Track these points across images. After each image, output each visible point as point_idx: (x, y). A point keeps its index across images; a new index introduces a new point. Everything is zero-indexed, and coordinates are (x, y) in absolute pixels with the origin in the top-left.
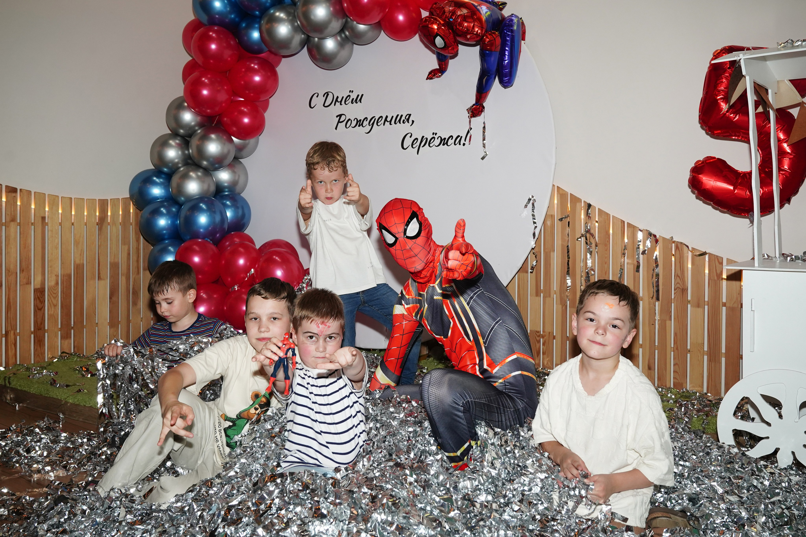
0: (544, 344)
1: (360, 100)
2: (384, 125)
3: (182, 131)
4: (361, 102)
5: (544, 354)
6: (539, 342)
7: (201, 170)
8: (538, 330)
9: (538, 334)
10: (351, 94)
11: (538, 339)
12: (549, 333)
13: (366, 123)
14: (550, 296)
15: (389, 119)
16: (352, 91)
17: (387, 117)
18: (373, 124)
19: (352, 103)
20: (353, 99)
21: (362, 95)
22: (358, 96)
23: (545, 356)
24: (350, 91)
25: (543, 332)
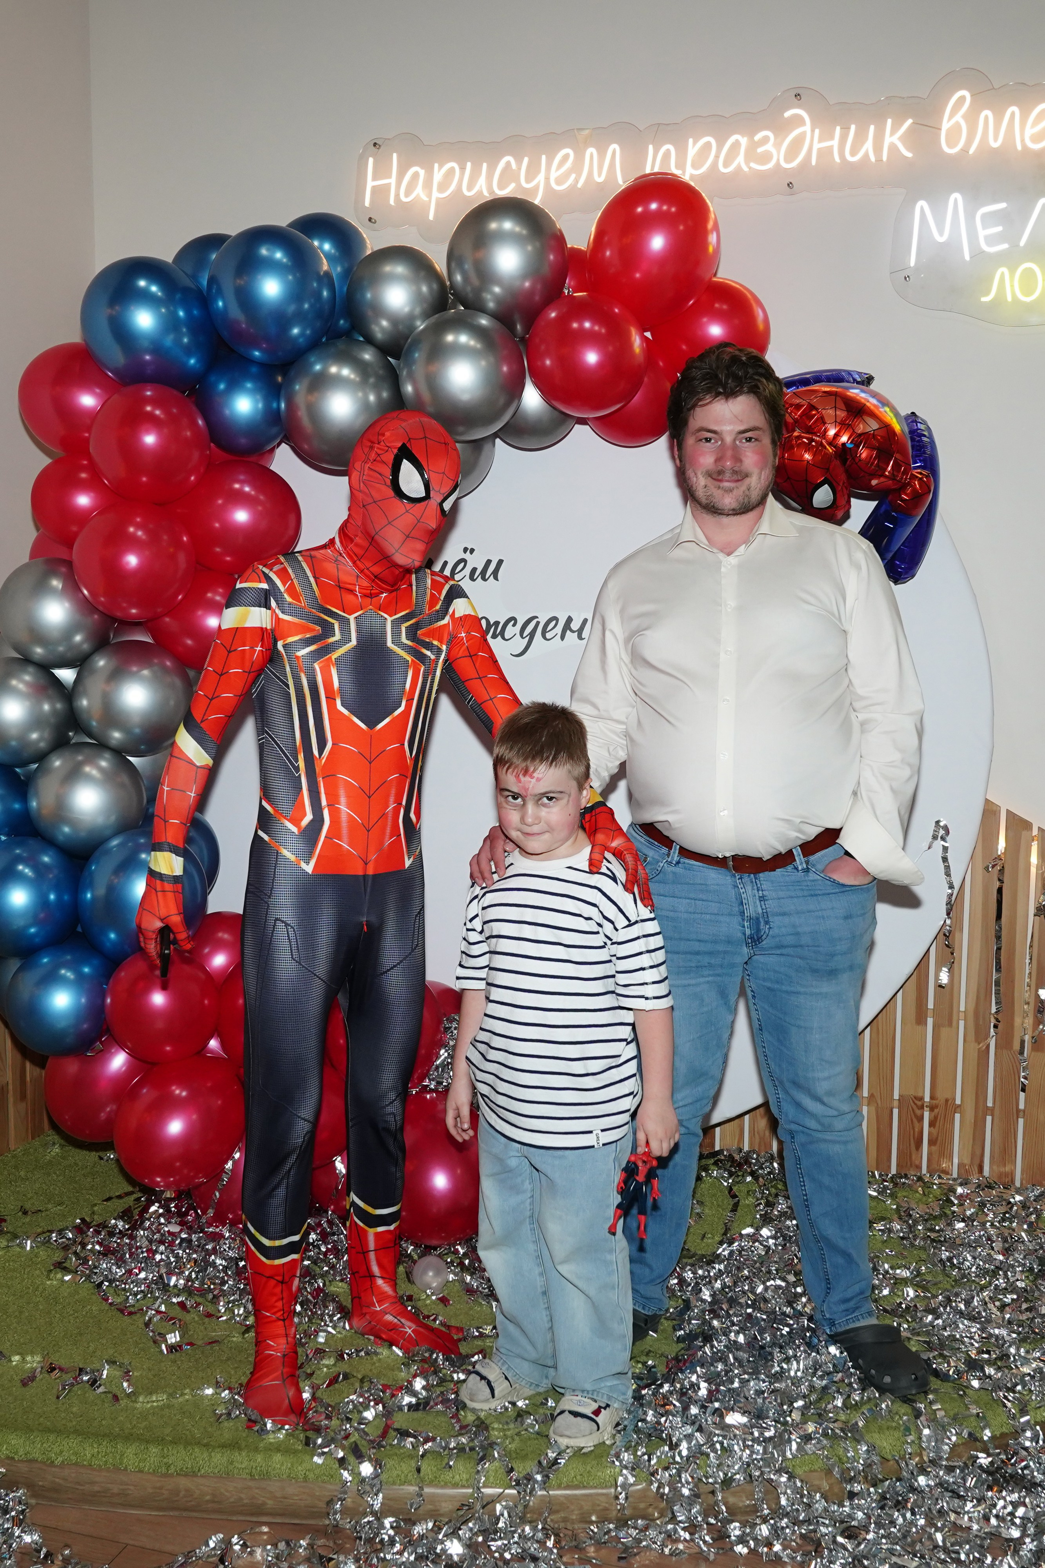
0: (932, 1124)
1: (495, 574)
2: (563, 638)
3: (39, 650)
4: (496, 578)
5: (931, 1142)
6: (920, 1119)
7: (107, 755)
8: (920, 1094)
9: (919, 1103)
10: (467, 556)
11: (918, 1112)
12: (947, 1101)
13: (510, 631)
14: (950, 1024)
15: (575, 626)
16: (472, 551)
17: (569, 620)
18: (532, 635)
19: (472, 578)
20: (474, 570)
21: (500, 562)
22: (489, 562)
23: (933, 1148)
24: (465, 550)
25: (932, 1097)
